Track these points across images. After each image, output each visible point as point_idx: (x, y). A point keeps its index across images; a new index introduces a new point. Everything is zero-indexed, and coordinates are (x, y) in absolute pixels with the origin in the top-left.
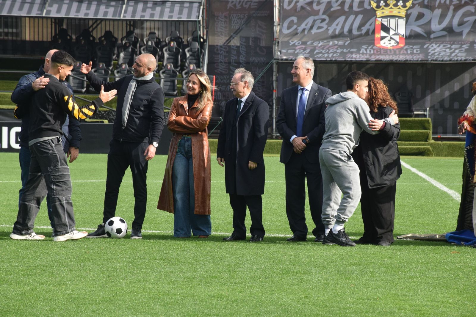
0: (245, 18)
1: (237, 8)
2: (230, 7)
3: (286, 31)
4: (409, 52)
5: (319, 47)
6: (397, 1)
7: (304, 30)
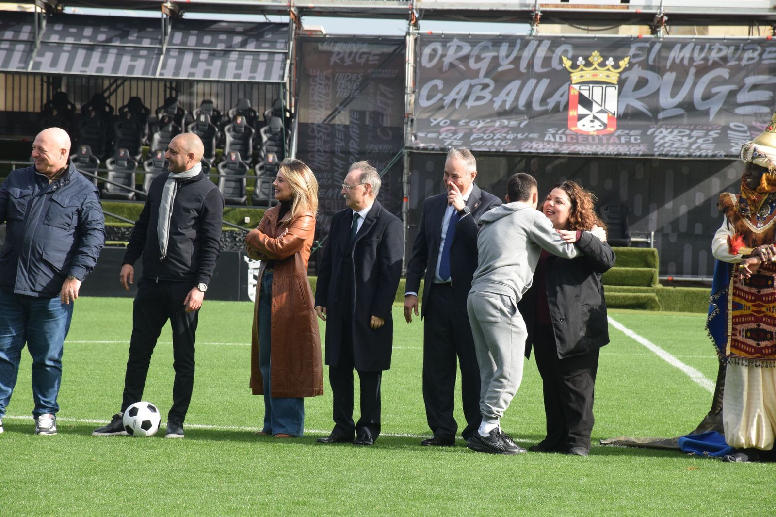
0: (359, 80)
1: (345, 64)
2: (335, 62)
3: (424, 103)
4: (623, 140)
5: (479, 130)
6: (606, 58)
7: (454, 101)
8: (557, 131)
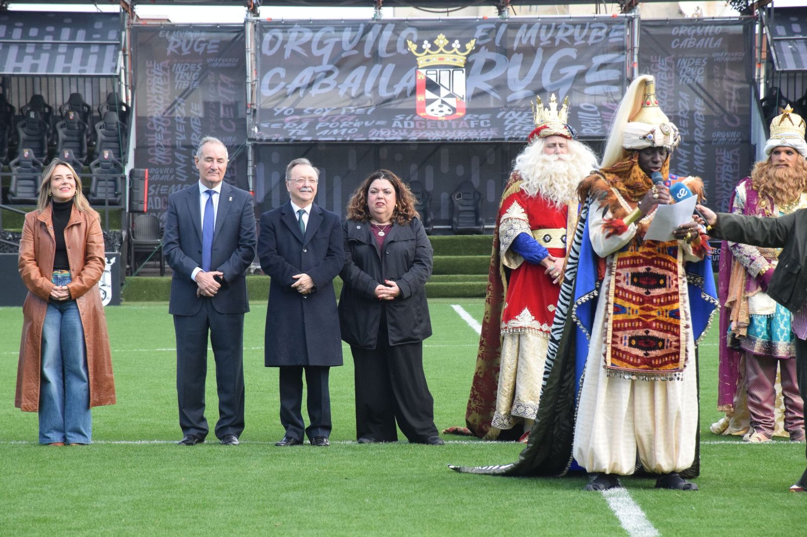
0: (198, 70)
1: (183, 54)
2: (171, 52)
3: (267, 93)
4: (472, 124)
5: (325, 118)
6: (451, 40)
7: (297, 90)
8: (405, 117)
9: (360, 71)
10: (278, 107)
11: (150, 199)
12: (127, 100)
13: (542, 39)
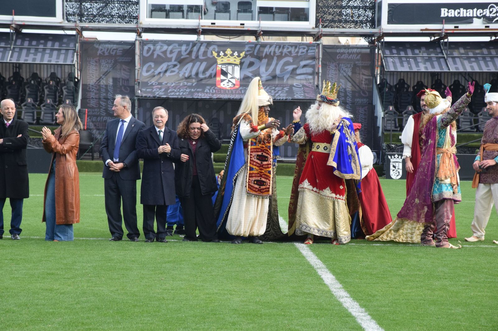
0: (112, 63)
1: (105, 55)
2: (100, 54)
3: (145, 74)
4: (243, 92)
5: (172, 87)
6: (234, 52)
7: (160, 73)
8: (211, 88)
9: (190, 65)
10: (150, 81)
11: (88, 123)
12: (78, 76)
13: (276, 52)
